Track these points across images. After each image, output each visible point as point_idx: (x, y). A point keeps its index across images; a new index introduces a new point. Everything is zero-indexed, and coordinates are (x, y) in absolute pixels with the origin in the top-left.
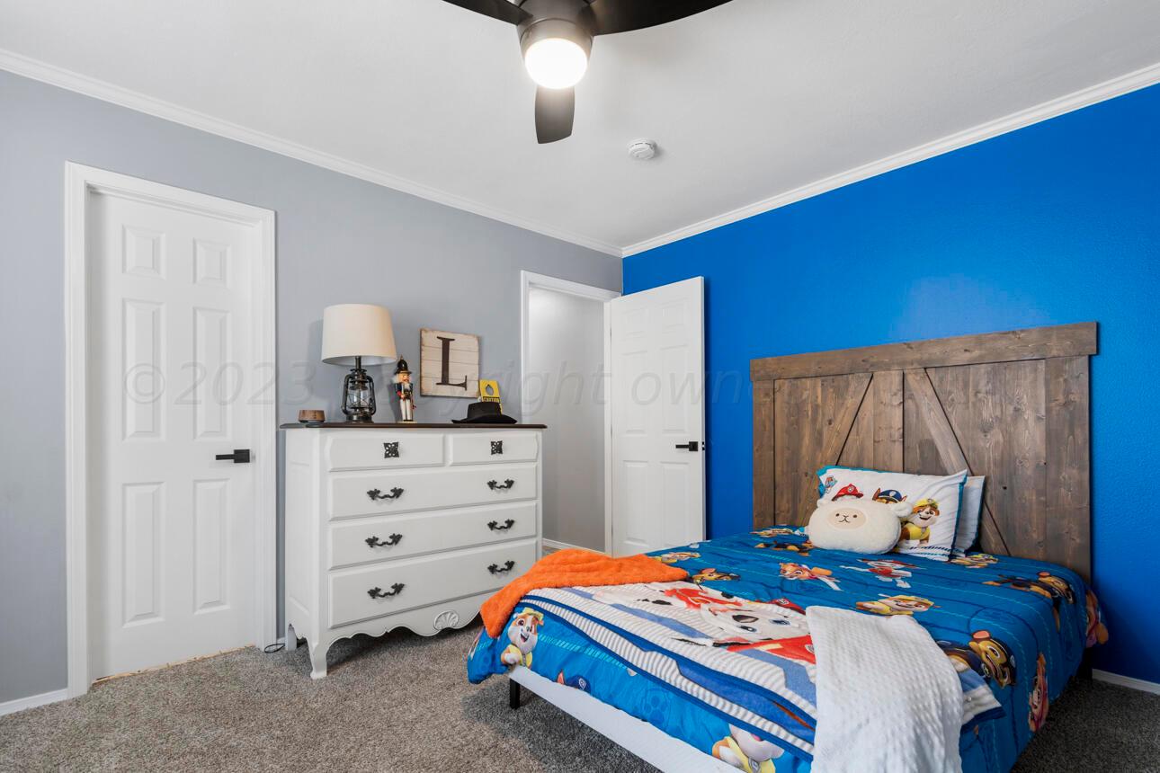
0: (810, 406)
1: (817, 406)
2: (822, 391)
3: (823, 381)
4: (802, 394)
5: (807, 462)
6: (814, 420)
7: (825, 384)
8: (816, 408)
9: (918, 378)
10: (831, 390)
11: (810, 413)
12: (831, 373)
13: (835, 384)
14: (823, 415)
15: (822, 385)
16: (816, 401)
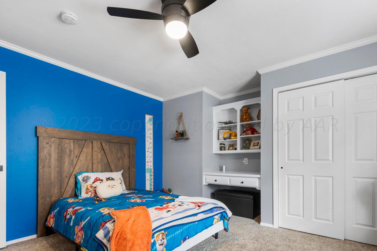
0: (68, 150)
1: (71, 150)
2: (73, 145)
3: (73, 141)
4: (64, 145)
5: (67, 172)
6: (70, 156)
7: (75, 142)
8: (70, 151)
9: (105, 145)
10: (77, 145)
11: (68, 153)
12: (78, 139)
13: (79, 143)
14: (74, 154)
15: (73, 143)
16: (71, 148)
